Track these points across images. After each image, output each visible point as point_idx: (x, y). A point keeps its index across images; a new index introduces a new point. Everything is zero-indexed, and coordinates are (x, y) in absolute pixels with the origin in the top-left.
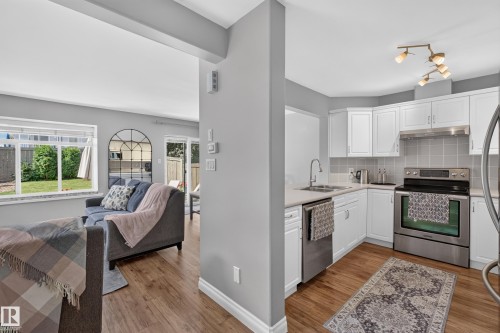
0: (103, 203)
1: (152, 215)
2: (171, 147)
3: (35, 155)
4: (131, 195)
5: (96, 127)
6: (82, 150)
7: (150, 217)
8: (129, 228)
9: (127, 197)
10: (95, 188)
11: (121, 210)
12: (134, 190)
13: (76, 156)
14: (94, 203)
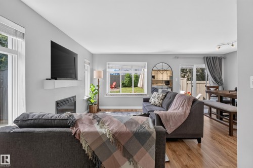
0: (150, 101)
1: (182, 115)
2: (184, 71)
3: (125, 78)
4: (164, 98)
5: (146, 63)
6: (139, 75)
7: (180, 116)
8: (168, 121)
9: (162, 99)
10: (146, 92)
11: (159, 106)
12: (165, 96)
13: (137, 78)
14: (146, 100)
